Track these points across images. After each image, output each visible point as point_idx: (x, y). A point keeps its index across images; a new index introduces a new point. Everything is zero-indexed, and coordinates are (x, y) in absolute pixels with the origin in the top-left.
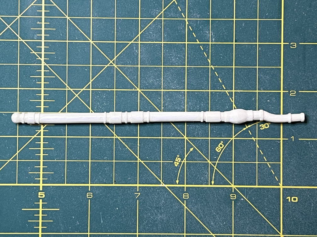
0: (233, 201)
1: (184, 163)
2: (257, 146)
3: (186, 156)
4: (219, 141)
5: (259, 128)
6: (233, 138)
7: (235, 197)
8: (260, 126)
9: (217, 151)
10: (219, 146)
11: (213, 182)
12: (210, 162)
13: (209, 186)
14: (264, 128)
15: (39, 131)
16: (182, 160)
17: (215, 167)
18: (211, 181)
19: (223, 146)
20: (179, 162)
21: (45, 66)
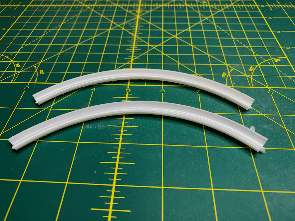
0: (272, 96)
1: (229, 76)
2: (277, 69)
3: (229, 73)
4: (250, 66)
5: (274, 61)
6: (259, 65)
7: (272, 93)
8: (274, 60)
9: (250, 70)
10: (250, 68)
11: (252, 85)
12: (247, 76)
13: (250, 87)
14: (277, 61)
15: (130, 61)
16: (227, 74)
17: (251, 78)
18: (251, 84)
19: (253, 68)
20: (225, 75)
21: (136, 38)
